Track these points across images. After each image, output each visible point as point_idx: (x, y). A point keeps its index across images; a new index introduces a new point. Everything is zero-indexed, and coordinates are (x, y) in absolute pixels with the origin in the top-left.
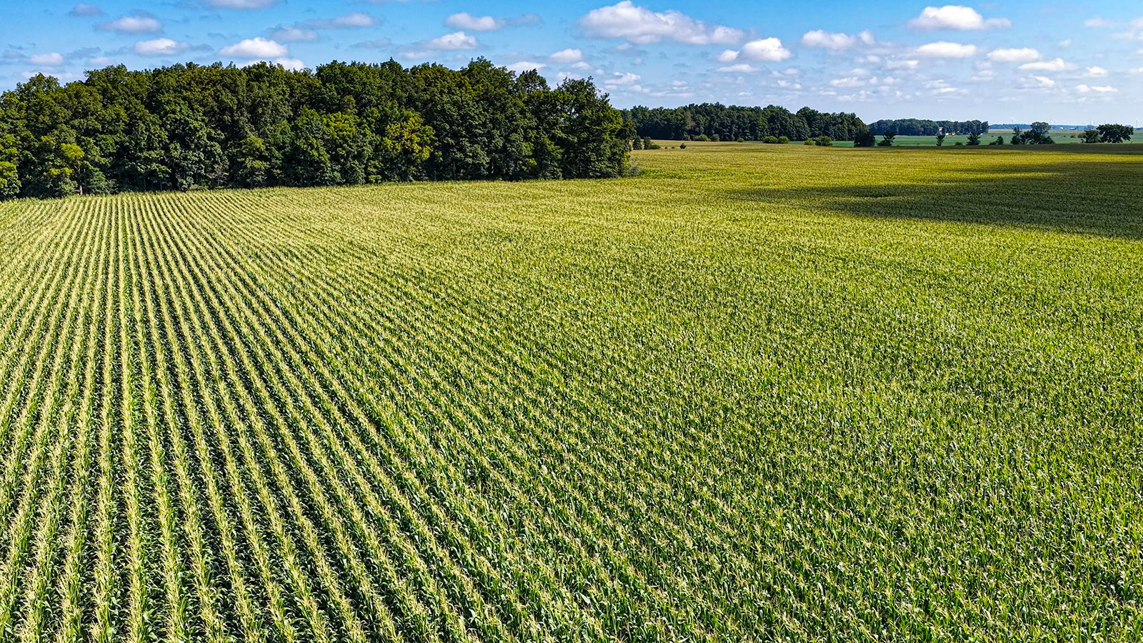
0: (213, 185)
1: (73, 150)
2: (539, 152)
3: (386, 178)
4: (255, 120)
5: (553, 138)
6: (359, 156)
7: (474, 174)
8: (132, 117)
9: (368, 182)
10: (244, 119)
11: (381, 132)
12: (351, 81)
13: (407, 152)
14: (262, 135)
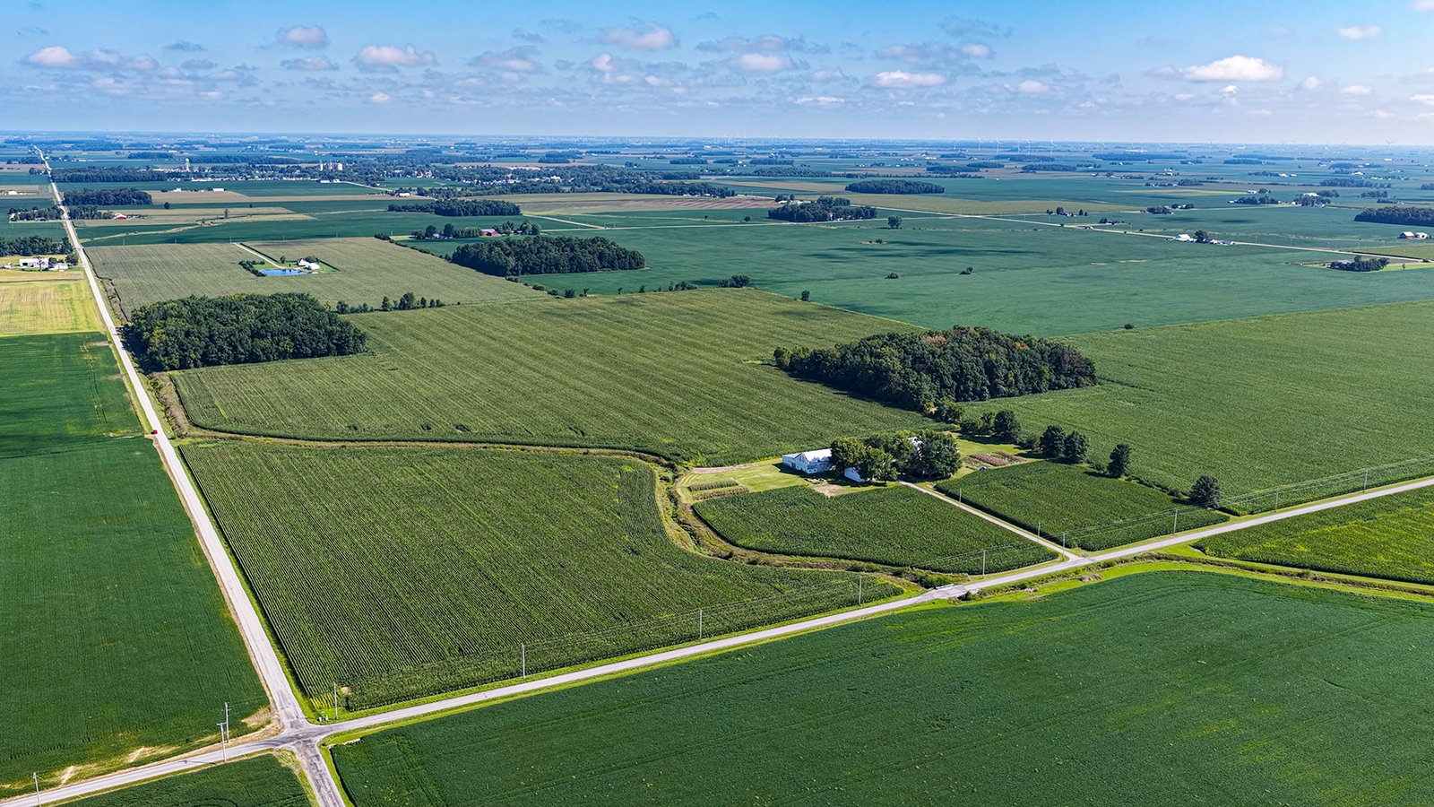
0: (230, 363)
1: (193, 356)
2: (328, 347)
3: (280, 359)
4: (241, 343)
5: (333, 343)
6: (271, 353)
7: (306, 356)
8: (206, 344)
9: (274, 360)
10: (237, 344)
11: (278, 344)
13: (286, 351)
14: (243, 348)
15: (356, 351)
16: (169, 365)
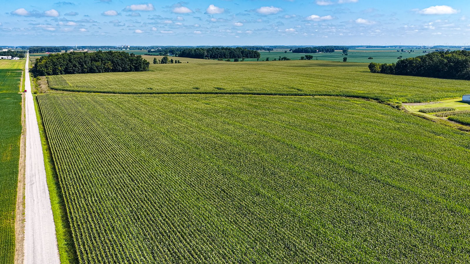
0: (79, 73)
1: (60, 68)
2: (130, 67)
3: (105, 72)
4: (85, 63)
5: (133, 65)
6: (101, 69)
7: (119, 71)
8: (67, 63)
9: (103, 72)
10: (84, 63)
11: (104, 65)
12: (100, 57)
13: (109, 68)
14: (86, 66)
15: (144, 70)
16: (47, 72)
